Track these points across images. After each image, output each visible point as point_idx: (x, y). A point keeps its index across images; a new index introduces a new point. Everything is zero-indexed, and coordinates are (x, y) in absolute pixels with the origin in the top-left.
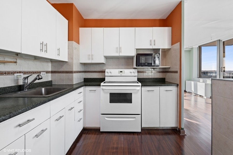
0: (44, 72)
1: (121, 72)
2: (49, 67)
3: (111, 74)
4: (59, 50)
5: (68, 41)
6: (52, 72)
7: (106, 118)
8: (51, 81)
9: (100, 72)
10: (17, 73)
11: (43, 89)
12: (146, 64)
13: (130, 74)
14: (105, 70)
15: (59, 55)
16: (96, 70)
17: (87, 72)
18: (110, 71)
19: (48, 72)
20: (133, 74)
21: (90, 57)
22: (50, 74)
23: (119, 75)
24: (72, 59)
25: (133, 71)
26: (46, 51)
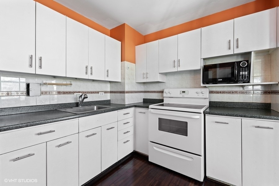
0: (102, 92)
1: (183, 92)
2: (108, 87)
3: (170, 94)
4: (108, 71)
5: (121, 61)
6: (111, 92)
7: (154, 147)
8: (110, 100)
9: (159, 92)
10: (77, 92)
11: (95, 107)
12: (219, 80)
13: (196, 96)
14: (164, 90)
15: (108, 76)
16: (155, 90)
17: (147, 92)
18: (169, 91)
19: (107, 92)
20: (201, 96)
21: (145, 75)
22: (109, 94)
23: (181, 96)
24: (124, 79)
25: (201, 91)
26: (91, 74)
